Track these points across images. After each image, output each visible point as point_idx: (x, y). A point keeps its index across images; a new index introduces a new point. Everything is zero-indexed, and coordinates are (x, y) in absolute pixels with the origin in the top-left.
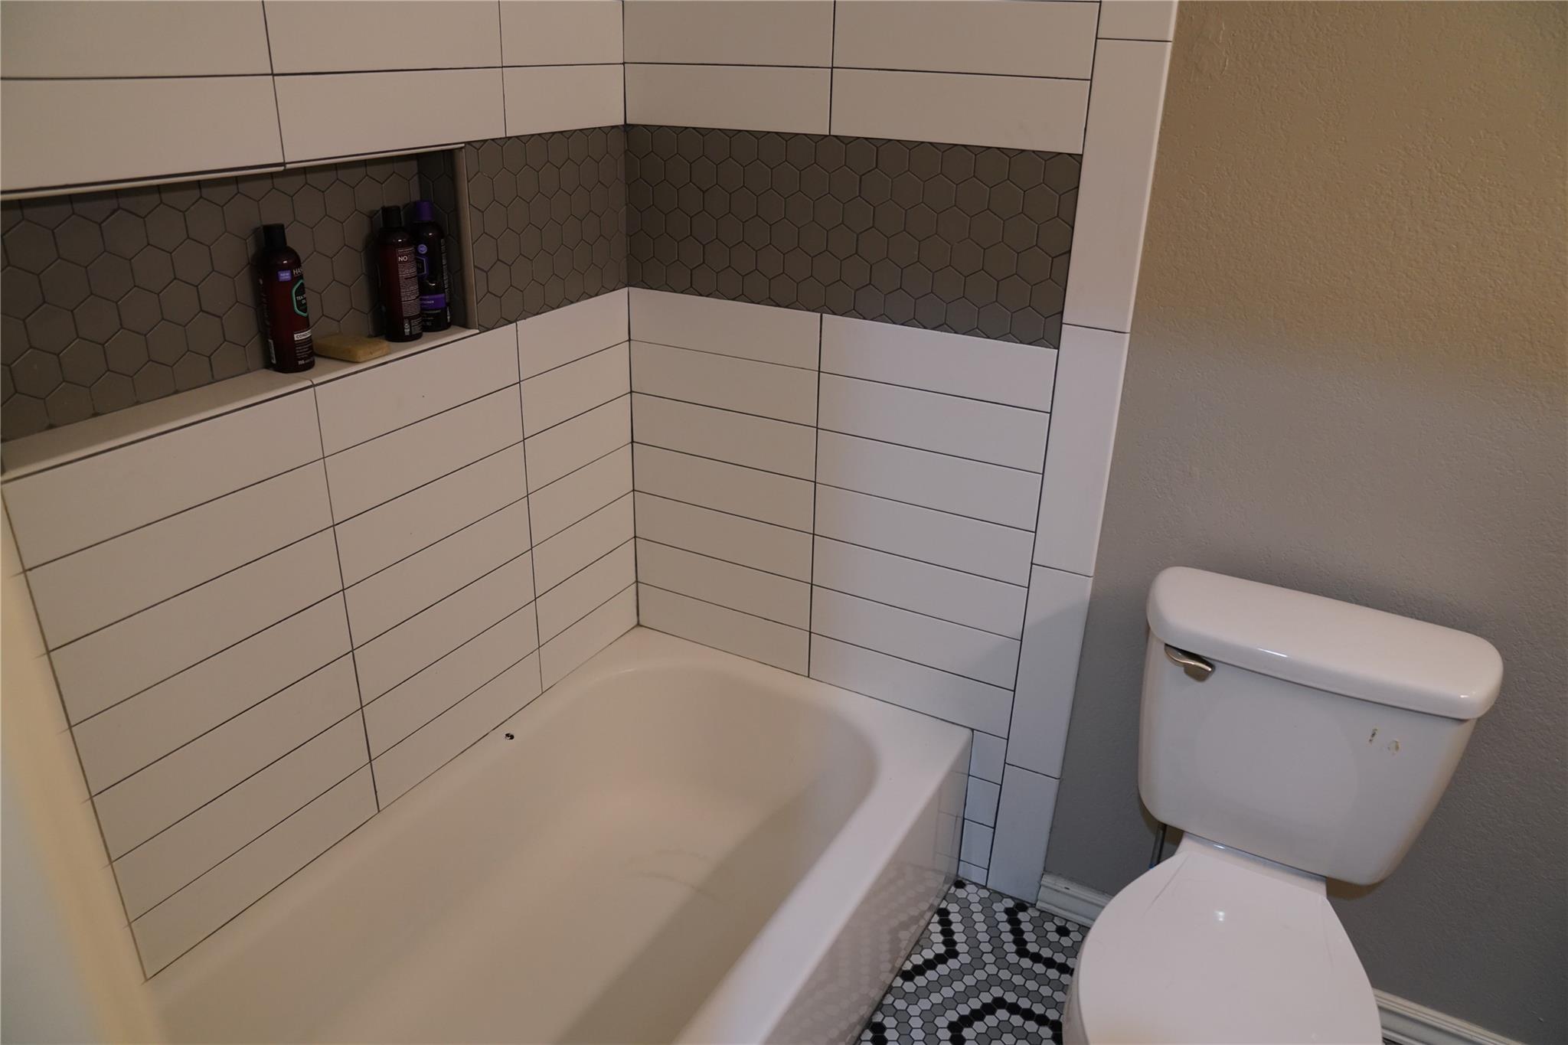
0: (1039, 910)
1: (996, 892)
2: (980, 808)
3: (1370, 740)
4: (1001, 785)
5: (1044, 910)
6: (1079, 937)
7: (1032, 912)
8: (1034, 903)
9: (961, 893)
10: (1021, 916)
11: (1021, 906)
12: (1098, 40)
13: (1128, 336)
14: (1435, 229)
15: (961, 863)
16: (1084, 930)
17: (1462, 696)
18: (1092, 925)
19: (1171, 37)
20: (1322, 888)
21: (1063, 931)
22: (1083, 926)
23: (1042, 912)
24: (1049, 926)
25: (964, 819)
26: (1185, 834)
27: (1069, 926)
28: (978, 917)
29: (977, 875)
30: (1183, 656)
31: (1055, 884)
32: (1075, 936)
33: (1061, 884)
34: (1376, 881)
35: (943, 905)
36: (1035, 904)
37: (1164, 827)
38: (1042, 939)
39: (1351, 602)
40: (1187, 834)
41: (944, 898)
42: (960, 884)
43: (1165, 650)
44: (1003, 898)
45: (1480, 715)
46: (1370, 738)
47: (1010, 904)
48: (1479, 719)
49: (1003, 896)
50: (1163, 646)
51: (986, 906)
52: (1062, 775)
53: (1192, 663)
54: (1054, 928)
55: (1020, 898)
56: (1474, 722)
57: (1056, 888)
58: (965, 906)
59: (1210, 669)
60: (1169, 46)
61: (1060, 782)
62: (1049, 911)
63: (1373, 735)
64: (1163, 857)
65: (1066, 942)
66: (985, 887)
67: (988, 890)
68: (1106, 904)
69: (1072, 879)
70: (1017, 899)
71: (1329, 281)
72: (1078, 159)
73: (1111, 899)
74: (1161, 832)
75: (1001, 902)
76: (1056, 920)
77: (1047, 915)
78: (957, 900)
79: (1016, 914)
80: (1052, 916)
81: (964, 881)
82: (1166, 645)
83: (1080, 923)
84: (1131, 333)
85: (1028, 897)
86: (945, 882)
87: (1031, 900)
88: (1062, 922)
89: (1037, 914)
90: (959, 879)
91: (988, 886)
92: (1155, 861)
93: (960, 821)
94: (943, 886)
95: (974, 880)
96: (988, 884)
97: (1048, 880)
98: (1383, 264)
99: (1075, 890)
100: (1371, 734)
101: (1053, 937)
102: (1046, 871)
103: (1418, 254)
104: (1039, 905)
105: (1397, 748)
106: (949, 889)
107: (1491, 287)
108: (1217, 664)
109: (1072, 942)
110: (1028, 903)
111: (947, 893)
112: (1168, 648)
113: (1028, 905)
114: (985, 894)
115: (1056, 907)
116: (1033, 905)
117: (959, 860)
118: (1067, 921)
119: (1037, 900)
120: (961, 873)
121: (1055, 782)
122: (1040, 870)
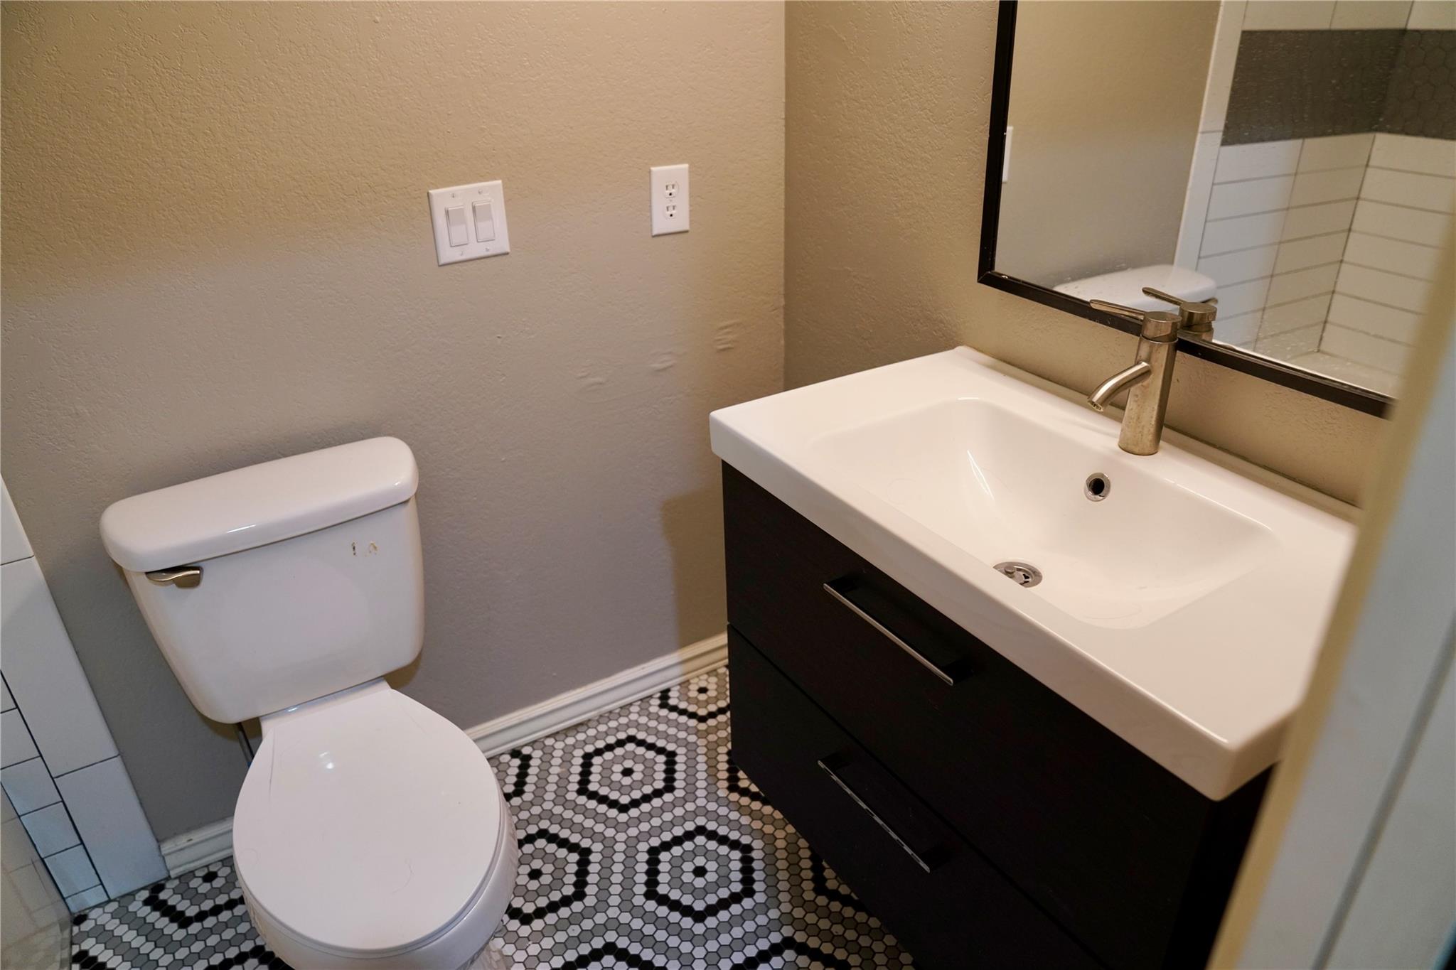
0: (176, 878)
1: (123, 896)
2: (54, 837)
3: (355, 554)
4: (63, 801)
5: (180, 874)
6: (228, 870)
7: (169, 885)
8: (167, 876)
9: (87, 926)
10: (162, 896)
11: (157, 888)
14: (185, 120)
15: (69, 901)
16: (229, 861)
17: (396, 484)
18: (233, 852)
20: (385, 685)
21: (210, 877)
22: (225, 859)
23: (179, 877)
24: (194, 883)
25: (42, 860)
26: (261, 719)
27: (212, 869)
28: (121, 930)
29: (93, 898)
30: (169, 574)
31: (176, 845)
32: (223, 872)
33: (182, 841)
34: (417, 654)
35: (75, 950)
36: (169, 876)
37: (239, 726)
38: (195, 897)
39: (280, 458)
40: (263, 718)
41: (72, 944)
42: (80, 919)
43: (149, 578)
44: (134, 895)
45: (414, 491)
46: (353, 552)
47: (145, 894)
48: (416, 494)
49: (132, 895)
50: (145, 576)
51: (123, 915)
52: (119, 749)
53: (180, 575)
54: (200, 880)
55: (150, 883)
56: (414, 497)
57: (179, 847)
58: (101, 934)
59: (198, 572)
61: (122, 757)
62: (187, 871)
63: (354, 548)
64: (254, 751)
65: (218, 883)
66: (110, 901)
67: (114, 900)
68: (232, 825)
69: (189, 830)
70: (149, 886)
71: (114, 190)
73: (233, 818)
74: (241, 733)
75: (134, 900)
76: (198, 873)
77: (185, 877)
78: (88, 935)
79: (157, 897)
80: (192, 874)
81: (82, 913)
82: (147, 573)
83: (219, 859)
85: (155, 875)
86: (62, 930)
87: (163, 875)
88: (204, 871)
89: (177, 882)
90: (76, 916)
91: (112, 898)
92: (250, 758)
93: (39, 864)
94: (63, 935)
95: (92, 904)
96: (110, 896)
97: (167, 847)
98: (156, 162)
99: (197, 836)
100: (352, 549)
101: (204, 888)
102: (159, 841)
103: (182, 145)
104: (173, 874)
105: (375, 548)
106: (71, 931)
107: (254, 159)
108: (200, 564)
109: (224, 879)
110: (161, 880)
111: (72, 937)
112: (151, 575)
113: (163, 882)
114: (114, 906)
115: (190, 862)
116: (168, 878)
117: (64, 899)
118: (207, 866)
119: (168, 871)
120: (75, 909)
121: (118, 761)
122: (154, 844)
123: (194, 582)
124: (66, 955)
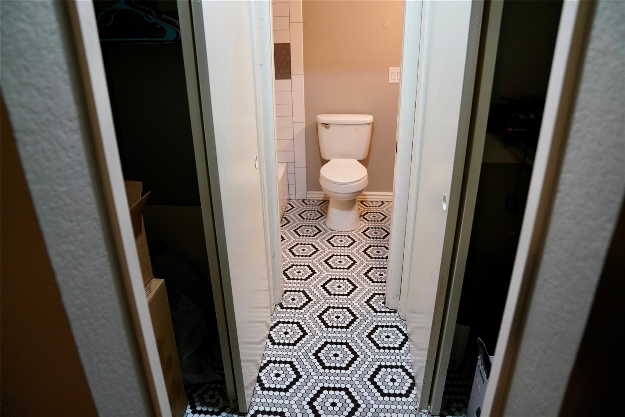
1: (298, 199)
2: (292, 181)
4: (295, 173)
10: (305, 201)
12: (290, 23)
13: (303, 75)
19: (302, 21)
20: (356, 160)
21: (314, 201)
25: (289, 184)
26: (332, 159)
29: (293, 197)
30: (324, 125)
33: (311, 192)
34: (366, 156)
35: (289, 203)
38: (310, 203)
42: (290, 200)
47: (302, 200)
50: (321, 124)
52: (306, 166)
53: (326, 125)
54: (312, 201)
59: (330, 125)
60: (302, 23)
66: (296, 199)
69: (313, 190)
72: (289, 44)
75: (300, 200)
77: (309, 200)
78: (291, 202)
81: (292, 199)
83: (316, 199)
84: (304, 74)
97: (308, 192)
99: (314, 192)
102: (307, 190)
104: (308, 199)
115: (311, 197)
116: (306, 199)
117: (289, 194)
120: (290, 198)
121: (305, 169)
122: (306, 191)
123: (327, 128)
124: (287, 203)
